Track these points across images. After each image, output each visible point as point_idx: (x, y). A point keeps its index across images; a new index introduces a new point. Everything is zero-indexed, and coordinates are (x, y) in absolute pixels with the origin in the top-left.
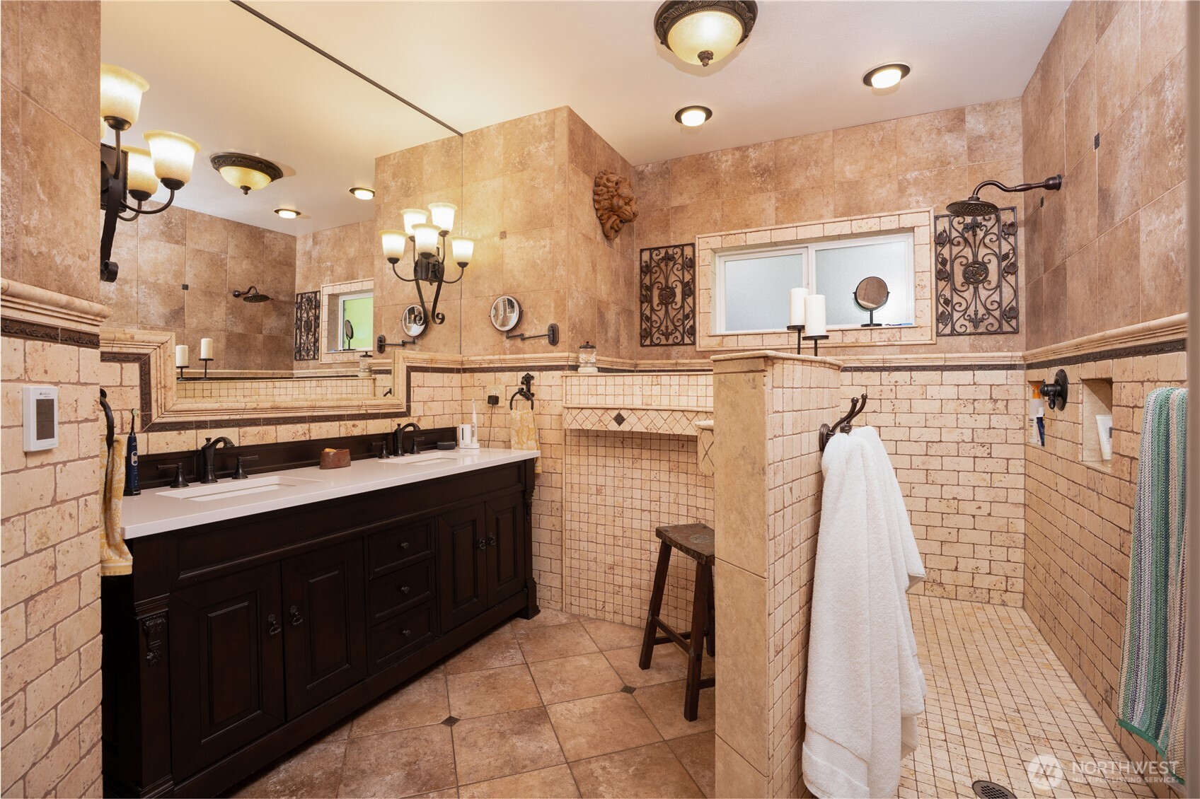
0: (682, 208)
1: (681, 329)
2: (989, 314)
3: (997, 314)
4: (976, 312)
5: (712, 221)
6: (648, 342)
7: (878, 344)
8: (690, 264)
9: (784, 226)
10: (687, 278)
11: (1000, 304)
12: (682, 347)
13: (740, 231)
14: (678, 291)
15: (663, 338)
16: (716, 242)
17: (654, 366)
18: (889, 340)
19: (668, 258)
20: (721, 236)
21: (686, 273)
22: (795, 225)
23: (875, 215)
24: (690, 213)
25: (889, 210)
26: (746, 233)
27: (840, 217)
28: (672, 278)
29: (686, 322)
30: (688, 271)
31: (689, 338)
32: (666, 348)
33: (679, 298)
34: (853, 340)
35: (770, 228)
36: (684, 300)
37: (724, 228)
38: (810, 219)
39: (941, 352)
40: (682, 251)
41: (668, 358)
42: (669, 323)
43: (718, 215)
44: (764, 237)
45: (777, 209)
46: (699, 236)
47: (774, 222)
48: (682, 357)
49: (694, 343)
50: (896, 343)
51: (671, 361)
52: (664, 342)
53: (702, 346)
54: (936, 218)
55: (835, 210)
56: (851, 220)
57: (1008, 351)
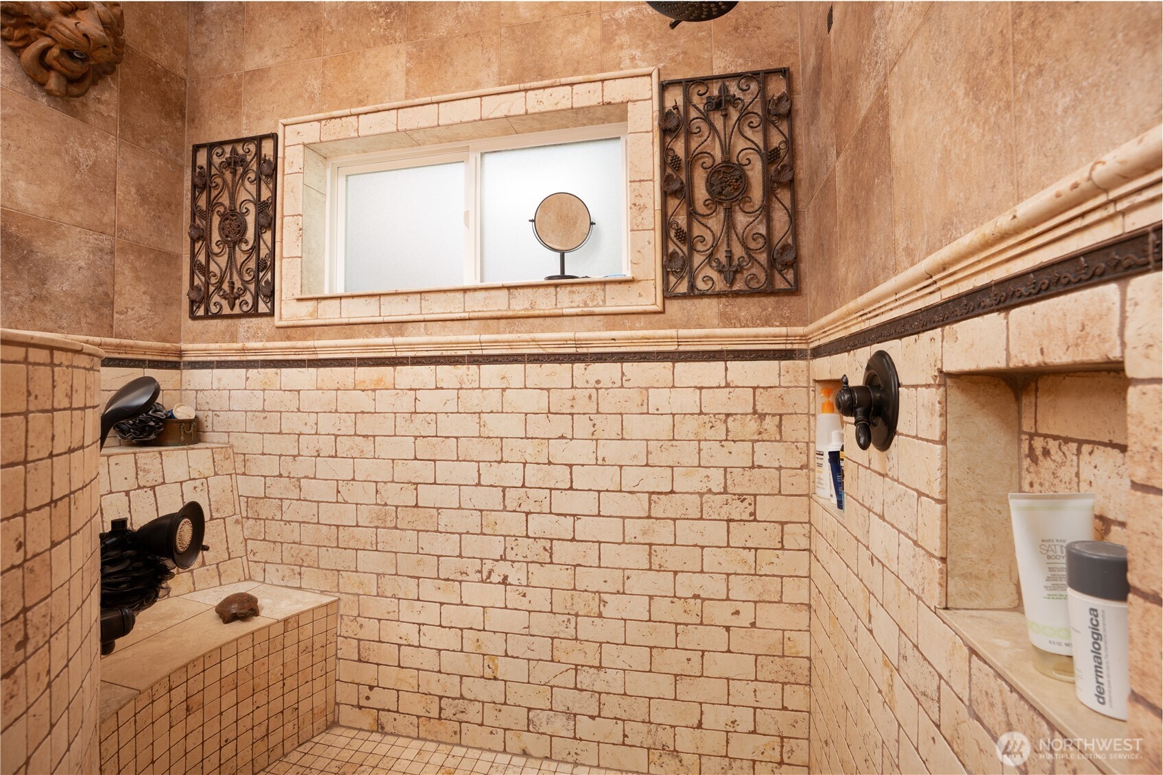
0: (258, 74)
1: (252, 287)
2: (751, 257)
3: (763, 258)
4: (730, 257)
5: (306, 96)
6: (201, 312)
7: (566, 311)
8: (269, 172)
9: (417, 101)
10: (266, 194)
11: (768, 238)
12: (254, 320)
13: (347, 112)
14: (251, 220)
15: (224, 303)
16: (311, 133)
17: (210, 355)
18: (586, 305)
19: (235, 163)
20: (319, 120)
21: (263, 186)
22: (435, 98)
23: (564, 80)
24: (274, 82)
25: (588, 73)
26: (358, 115)
27: (510, 83)
28: (243, 196)
29: (261, 274)
30: (267, 184)
31: (266, 303)
32: (230, 321)
33: (250, 234)
34: (527, 305)
35: (396, 104)
36: (258, 237)
37: (325, 107)
38: (460, 88)
39: (671, 327)
40: (259, 148)
41: (233, 339)
42: (236, 278)
43: (315, 84)
44: (384, 123)
45: (408, 72)
46: (285, 121)
47: (403, 95)
48: (255, 337)
49: (272, 314)
50: (597, 310)
51: (235, 346)
52: (226, 310)
53: (284, 317)
54: (664, 87)
55: (501, 72)
56: (526, 90)
57: (782, 325)
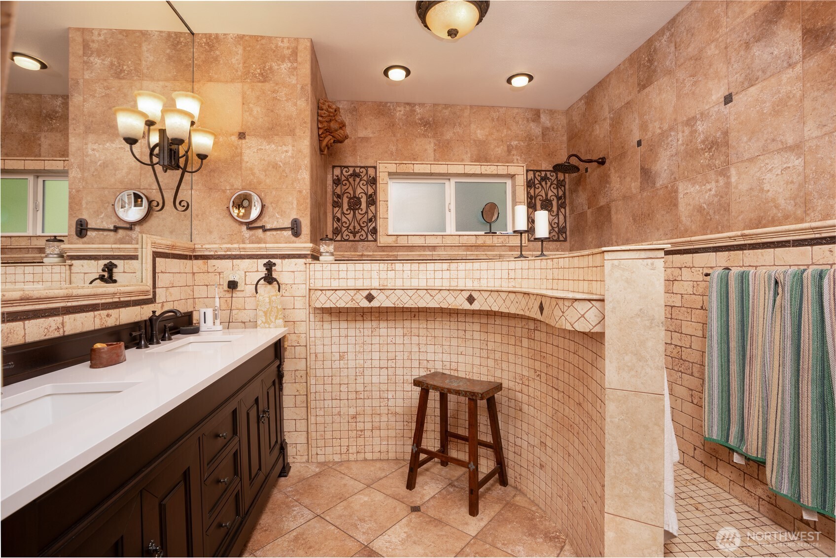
0: (366, 139)
1: (365, 229)
3: (556, 230)
5: (389, 152)
6: (339, 238)
7: (497, 245)
8: (373, 181)
9: (440, 163)
10: (371, 191)
11: (558, 224)
12: (366, 243)
13: (410, 162)
14: (364, 200)
15: (351, 235)
16: (392, 168)
17: (344, 257)
18: (503, 243)
19: (355, 175)
20: (396, 164)
21: (369, 188)
22: (447, 163)
23: (495, 164)
24: (373, 144)
25: (502, 162)
26: (414, 164)
27: (475, 162)
28: (359, 191)
29: (369, 224)
30: (371, 187)
31: (372, 236)
32: (353, 243)
33: (364, 206)
34: (482, 242)
35: (431, 163)
36: (368, 207)
37: (398, 159)
38: (456, 160)
39: (530, 251)
40: (367, 171)
41: (355, 250)
42: (356, 224)
43: (394, 148)
44: (426, 169)
45: (435, 150)
46: (380, 162)
47: (433, 159)
48: (366, 250)
49: (375, 240)
50: (507, 245)
51: (358, 253)
52: (352, 238)
53: (381, 242)
54: (527, 171)
55: (472, 157)
56: (481, 165)
57: (562, 251)
